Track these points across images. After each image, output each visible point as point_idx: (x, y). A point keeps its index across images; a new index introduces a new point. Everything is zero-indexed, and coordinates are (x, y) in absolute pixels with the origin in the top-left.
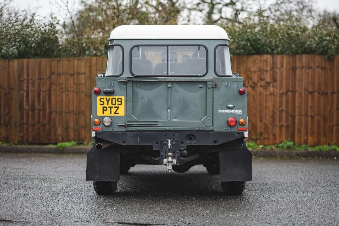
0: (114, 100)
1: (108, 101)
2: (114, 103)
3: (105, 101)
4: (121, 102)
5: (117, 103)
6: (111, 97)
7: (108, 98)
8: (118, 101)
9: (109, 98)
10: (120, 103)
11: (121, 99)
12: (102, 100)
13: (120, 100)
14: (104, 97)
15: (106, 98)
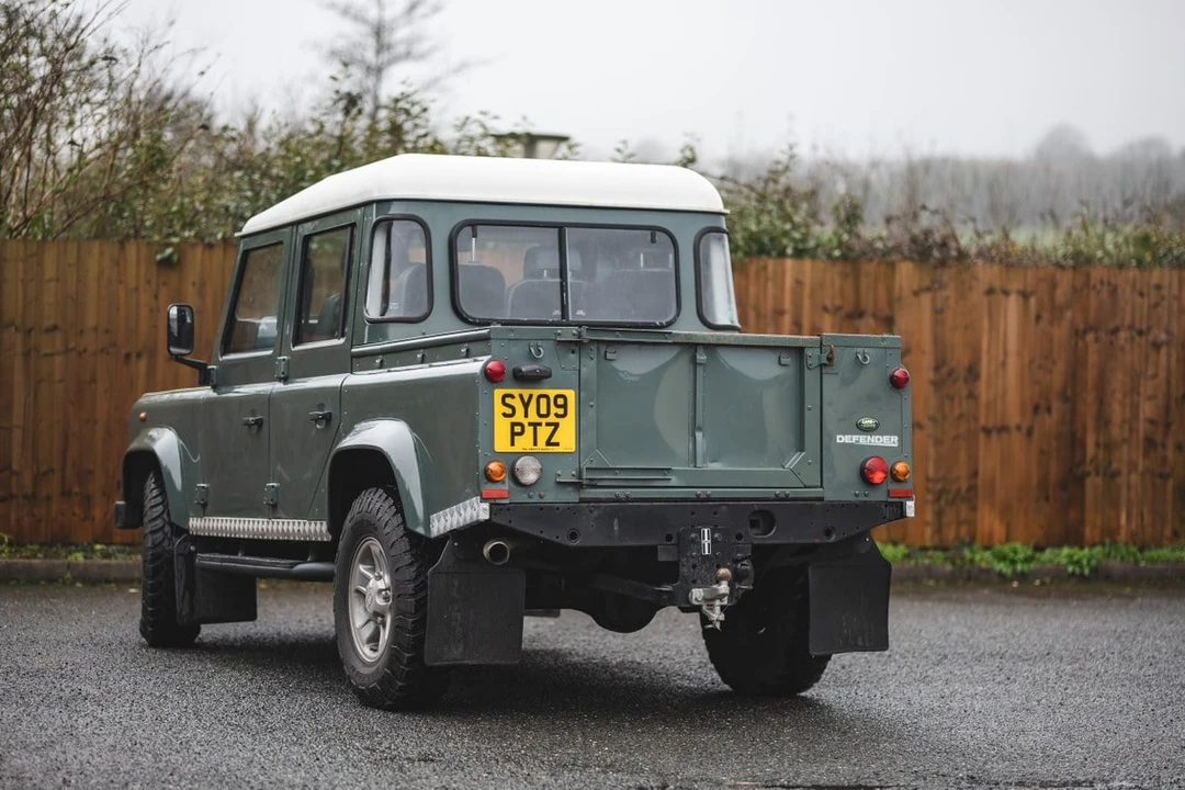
0: (543, 401)
1: (526, 405)
2: (543, 411)
3: (516, 403)
4: (565, 406)
5: (554, 410)
6: (536, 392)
7: (526, 393)
8: (557, 406)
9: (531, 396)
10: (561, 411)
11: (565, 398)
12: (508, 400)
13: (561, 401)
14: (516, 392)
15: (521, 396)
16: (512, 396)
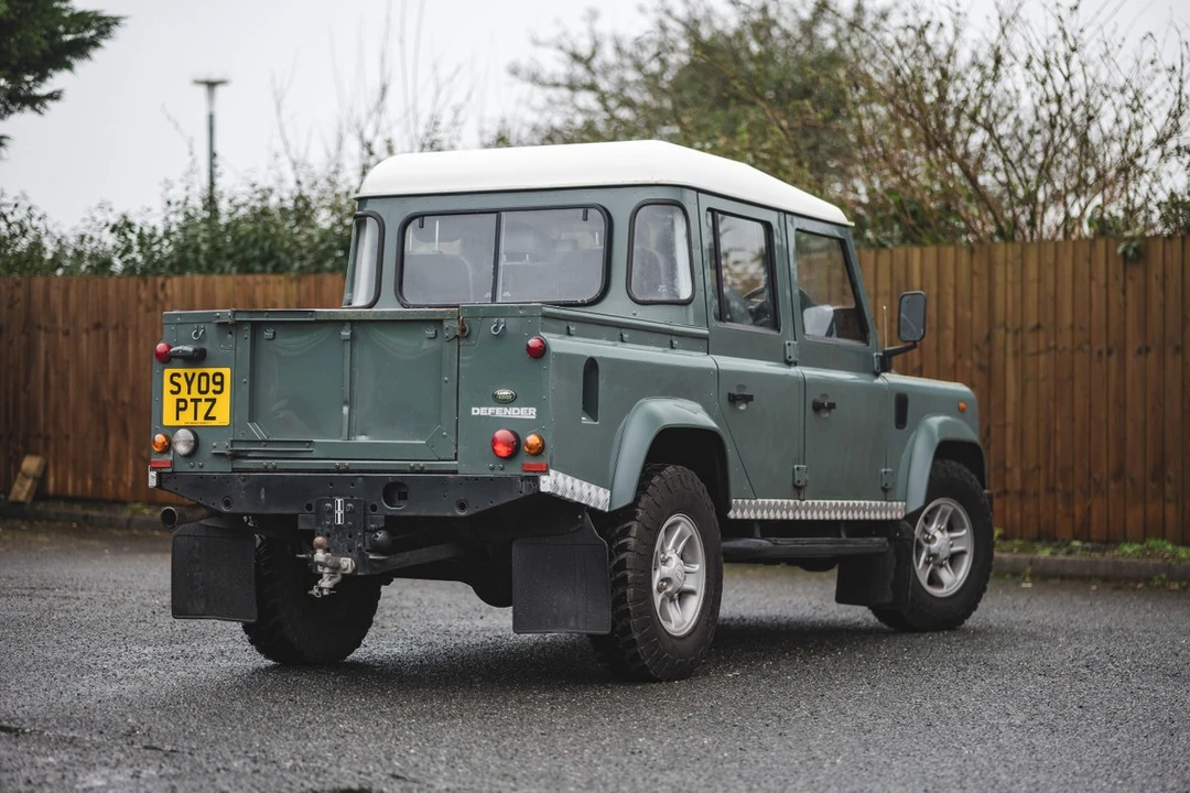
0: (204, 379)
1: (189, 383)
2: (203, 388)
3: (182, 381)
4: (221, 383)
5: (212, 387)
6: (198, 371)
7: (190, 372)
8: (216, 383)
9: (194, 374)
10: (218, 388)
11: (221, 375)
12: (176, 379)
13: (218, 379)
14: (181, 371)
15: (186, 375)
16: (179, 375)
